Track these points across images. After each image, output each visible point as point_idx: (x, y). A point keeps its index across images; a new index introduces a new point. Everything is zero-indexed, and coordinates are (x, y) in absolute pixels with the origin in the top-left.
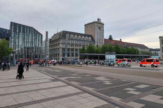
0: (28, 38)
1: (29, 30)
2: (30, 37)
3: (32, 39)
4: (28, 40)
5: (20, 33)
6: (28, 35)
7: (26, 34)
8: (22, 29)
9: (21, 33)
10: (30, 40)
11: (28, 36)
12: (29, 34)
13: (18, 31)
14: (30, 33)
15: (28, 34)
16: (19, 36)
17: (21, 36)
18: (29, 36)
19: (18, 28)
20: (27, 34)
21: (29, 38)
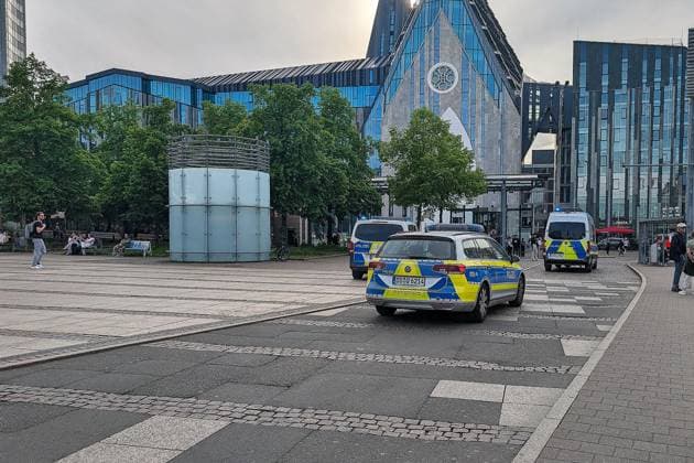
0: (657, 113)
1: (665, 67)
2: (668, 107)
3: (683, 113)
4: (657, 120)
5: (617, 92)
6: (657, 94)
7: (646, 90)
8: (625, 68)
9: (624, 90)
10: (668, 125)
11: (657, 102)
12: (662, 89)
13: (605, 83)
14: (667, 84)
15: (657, 87)
16: (611, 109)
17: (621, 106)
18: (662, 103)
19: (605, 68)
20: (652, 90)
21: (662, 111)
